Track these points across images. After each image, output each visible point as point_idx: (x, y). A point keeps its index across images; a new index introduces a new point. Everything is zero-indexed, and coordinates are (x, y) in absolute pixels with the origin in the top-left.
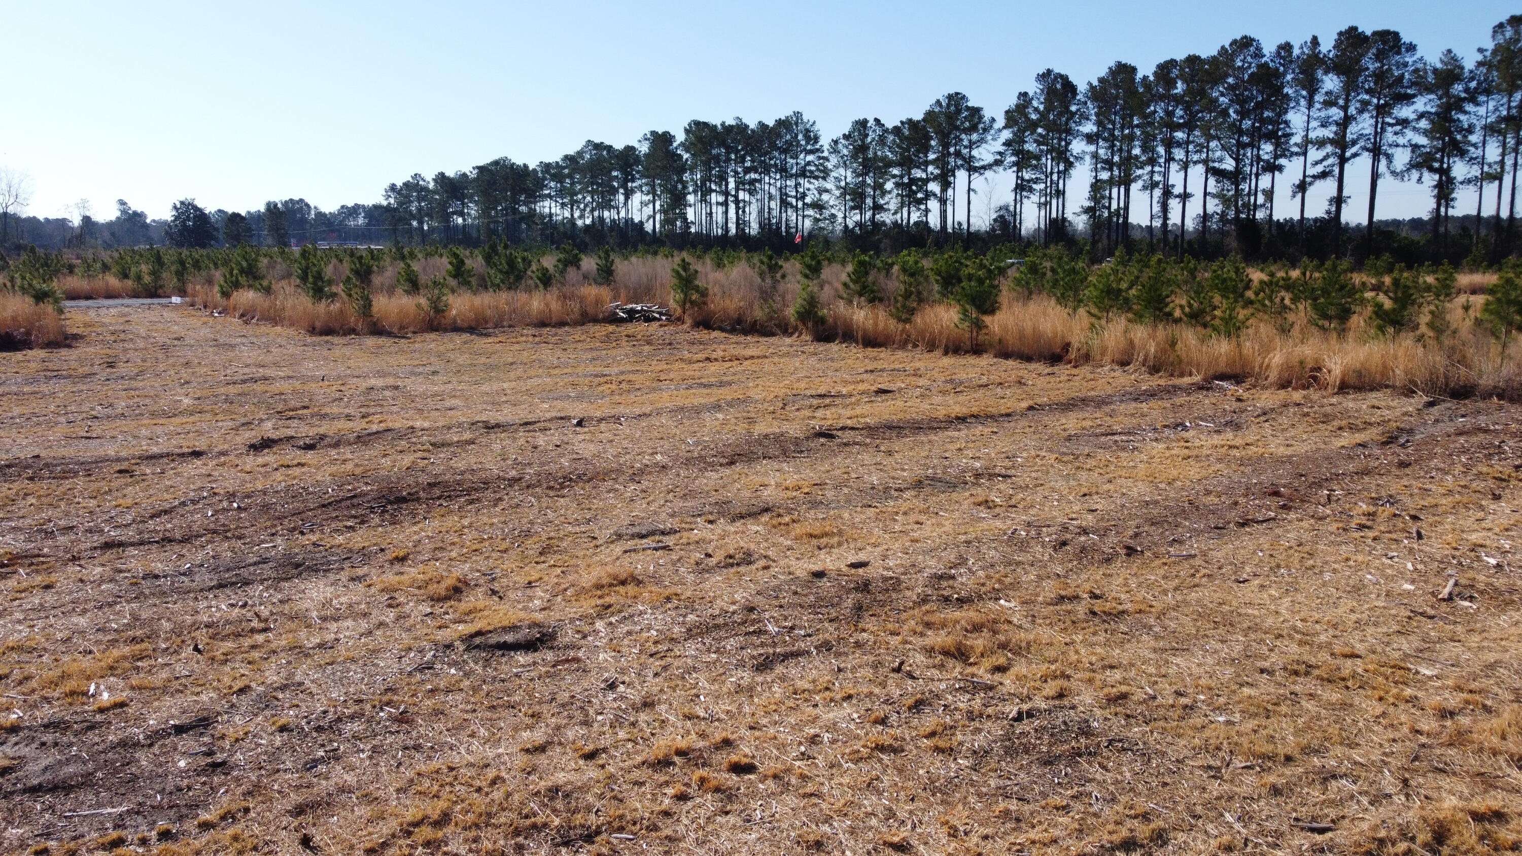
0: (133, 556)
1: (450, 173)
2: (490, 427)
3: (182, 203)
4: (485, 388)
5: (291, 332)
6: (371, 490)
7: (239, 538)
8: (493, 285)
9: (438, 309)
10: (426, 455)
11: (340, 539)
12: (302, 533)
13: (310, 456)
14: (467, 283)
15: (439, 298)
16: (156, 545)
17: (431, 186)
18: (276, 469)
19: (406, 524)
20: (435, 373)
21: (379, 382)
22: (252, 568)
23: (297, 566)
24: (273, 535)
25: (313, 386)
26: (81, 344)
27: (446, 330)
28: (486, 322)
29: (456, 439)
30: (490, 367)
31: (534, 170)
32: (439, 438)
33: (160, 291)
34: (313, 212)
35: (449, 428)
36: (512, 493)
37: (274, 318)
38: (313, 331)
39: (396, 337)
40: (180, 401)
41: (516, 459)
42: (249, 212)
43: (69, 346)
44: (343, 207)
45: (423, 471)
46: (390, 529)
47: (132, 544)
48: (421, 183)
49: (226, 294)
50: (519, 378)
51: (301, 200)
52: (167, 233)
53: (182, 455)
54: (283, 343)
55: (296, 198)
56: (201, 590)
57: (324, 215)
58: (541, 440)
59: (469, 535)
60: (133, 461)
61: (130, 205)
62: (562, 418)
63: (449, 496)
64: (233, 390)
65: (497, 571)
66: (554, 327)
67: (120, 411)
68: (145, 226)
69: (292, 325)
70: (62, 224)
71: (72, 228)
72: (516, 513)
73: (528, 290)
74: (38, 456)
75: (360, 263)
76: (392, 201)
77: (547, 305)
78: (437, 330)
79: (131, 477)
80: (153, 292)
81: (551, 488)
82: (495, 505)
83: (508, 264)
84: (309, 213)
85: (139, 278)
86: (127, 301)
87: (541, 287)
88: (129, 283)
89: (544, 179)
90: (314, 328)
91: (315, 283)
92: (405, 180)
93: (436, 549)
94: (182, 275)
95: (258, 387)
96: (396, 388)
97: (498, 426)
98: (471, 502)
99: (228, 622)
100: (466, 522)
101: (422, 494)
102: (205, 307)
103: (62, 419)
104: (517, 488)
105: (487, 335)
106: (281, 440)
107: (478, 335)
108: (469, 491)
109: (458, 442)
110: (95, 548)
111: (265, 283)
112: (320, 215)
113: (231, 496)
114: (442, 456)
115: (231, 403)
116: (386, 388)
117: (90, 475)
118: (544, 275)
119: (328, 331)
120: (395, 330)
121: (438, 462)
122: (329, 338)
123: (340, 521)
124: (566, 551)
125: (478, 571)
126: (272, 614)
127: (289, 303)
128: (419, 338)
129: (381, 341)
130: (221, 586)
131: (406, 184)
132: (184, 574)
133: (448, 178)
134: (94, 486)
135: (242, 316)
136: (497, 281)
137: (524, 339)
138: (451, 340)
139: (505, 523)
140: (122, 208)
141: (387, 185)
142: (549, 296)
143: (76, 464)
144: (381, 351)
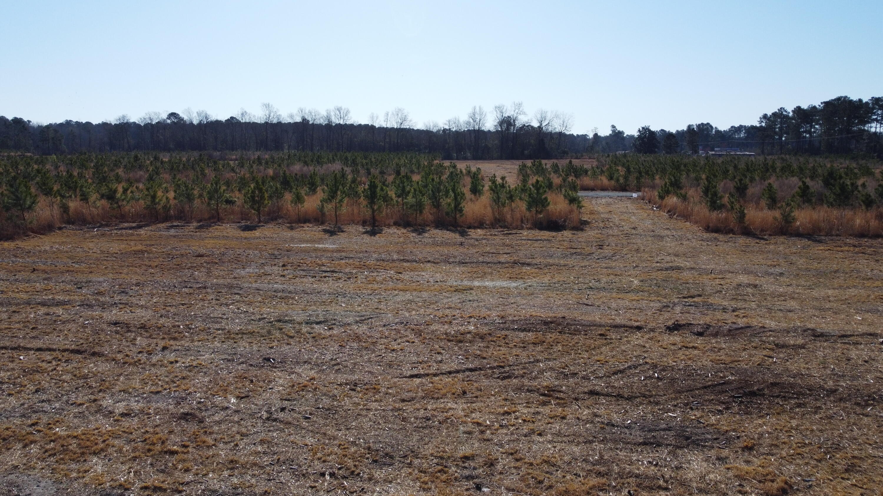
0: (603, 404)
1: (805, 106)
2: (818, 335)
3: (643, 128)
4: (815, 293)
5: (695, 228)
6: (735, 380)
7: (657, 403)
8: (828, 202)
9: (788, 219)
10: (771, 353)
11: (713, 419)
12: (692, 409)
13: (699, 341)
14: (809, 201)
15: (789, 214)
16: (614, 398)
17: (791, 114)
18: (680, 349)
19: (754, 416)
20: (781, 274)
21: (743, 279)
22: (662, 433)
23: (687, 438)
24: (675, 406)
25: (705, 279)
26: (587, 228)
27: (791, 235)
28: (820, 231)
29: (792, 342)
30: (820, 274)
31: (867, 103)
32: (781, 341)
33: (627, 188)
34: (714, 131)
35: (788, 332)
36: (828, 403)
37: (686, 216)
38: (708, 229)
39: (758, 238)
40: (632, 281)
41: (834, 369)
42: (677, 131)
43: (582, 230)
44: (732, 127)
45: (768, 369)
46: (744, 417)
47: (603, 395)
48: (784, 113)
49: (662, 198)
50: (840, 287)
51: (708, 124)
52: (634, 144)
53: (631, 327)
54: (690, 237)
55: (705, 122)
56: (635, 444)
57: (721, 132)
58: (853, 353)
59: (796, 438)
60: (607, 328)
61: (617, 128)
62: (871, 335)
63: (784, 397)
64: (661, 275)
65: (813, 479)
66: (870, 238)
67: (602, 285)
68: (623, 138)
69: (696, 222)
70: (584, 137)
71: (589, 139)
72: (830, 423)
73: (853, 207)
74: (564, 318)
75: (740, 182)
76: (764, 124)
77: (867, 222)
78: (785, 235)
79: (606, 339)
80: (623, 188)
81: (858, 404)
82: (816, 413)
83: (840, 189)
84: (712, 131)
85: (618, 180)
86: (611, 194)
87: (864, 207)
88: (613, 182)
89: (874, 108)
90: (708, 227)
91: (712, 198)
92: (773, 111)
93: (773, 445)
94: (640, 179)
95: (674, 274)
96: (755, 286)
97: (822, 335)
98: (799, 405)
99: (647, 477)
100: (794, 423)
101: (766, 391)
102: (649, 202)
103: (576, 287)
104: (832, 398)
105: (820, 242)
106: (684, 325)
107: (813, 241)
108: (799, 394)
109: (794, 345)
110: (585, 393)
111: (683, 192)
112: (718, 132)
113: (654, 366)
114: (782, 355)
115: (659, 287)
116: (749, 285)
117: (586, 334)
118: (867, 199)
119: (717, 230)
120: (758, 233)
121: (778, 361)
122: (716, 235)
123: (714, 404)
124: (865, 472)
125: (800, 475)
126: (671, 478)
127: (696, 209)
128: (773, 240)
129: (749, 240)
130: (645, 444)
131: (774, 114)
132: (626, 427)
133: (803, 110)
134: (588, 342)
135: (669, 212)
136: (831, 200)
137: (846, 248)
138: (794, 244)
139: (821, 431)
140: (613, 129)
141: (761, 115)
142: (868, 214)
143: (580, 325)
144: (748, 250)
